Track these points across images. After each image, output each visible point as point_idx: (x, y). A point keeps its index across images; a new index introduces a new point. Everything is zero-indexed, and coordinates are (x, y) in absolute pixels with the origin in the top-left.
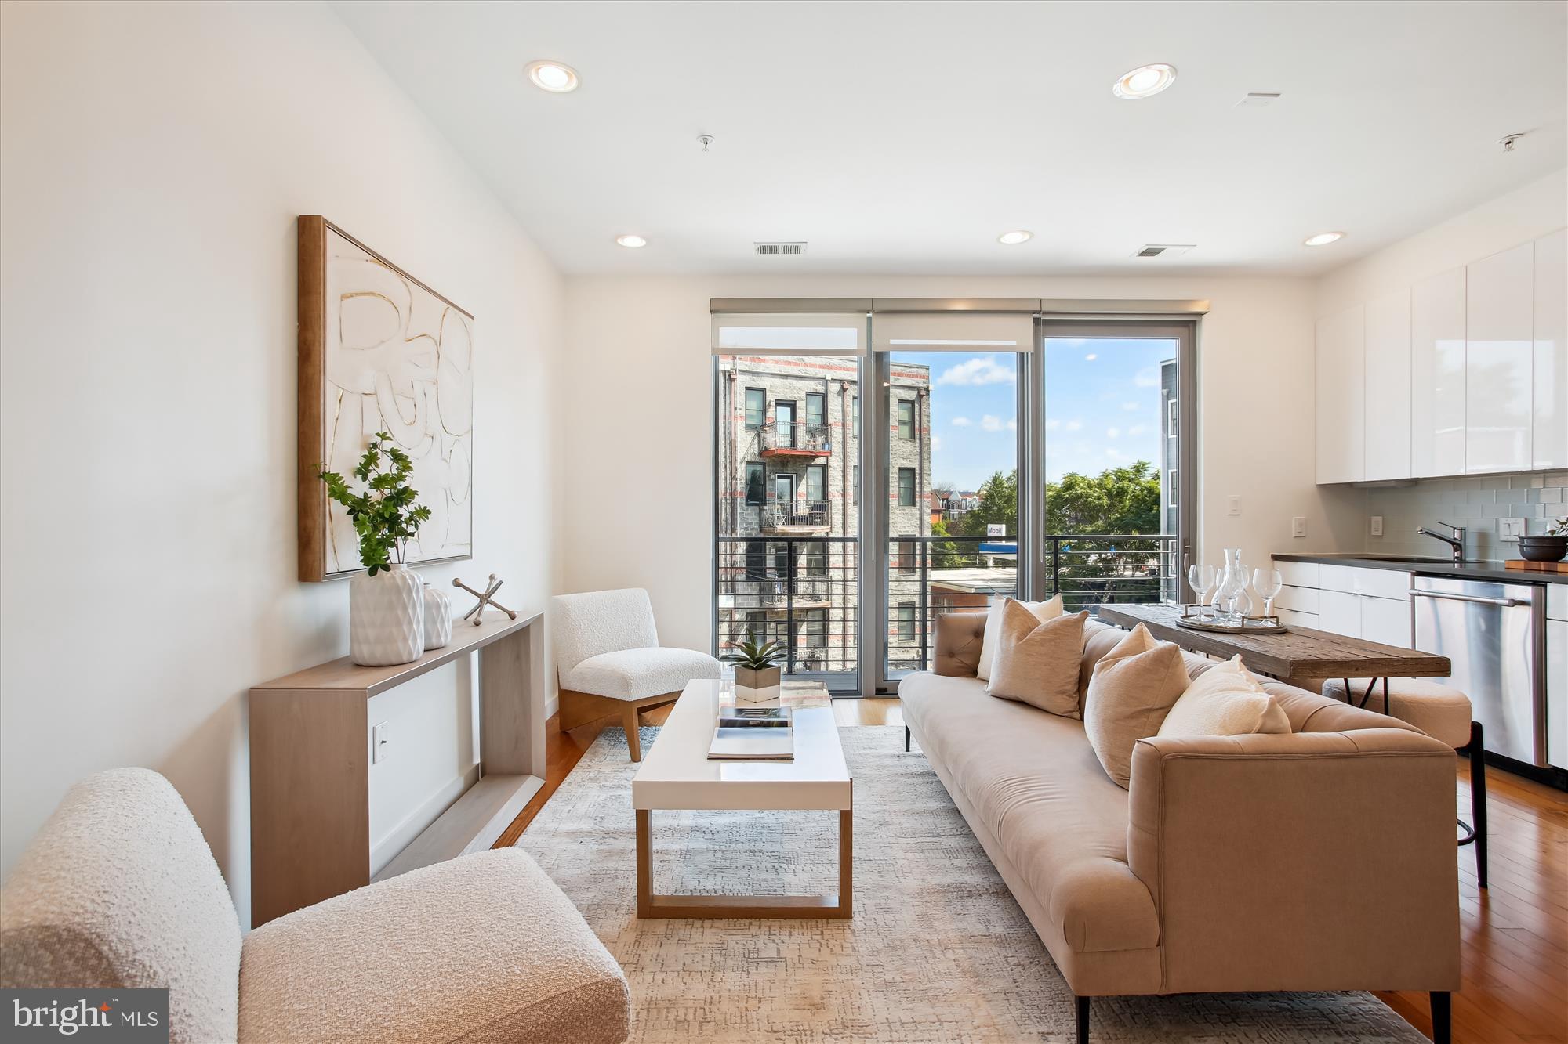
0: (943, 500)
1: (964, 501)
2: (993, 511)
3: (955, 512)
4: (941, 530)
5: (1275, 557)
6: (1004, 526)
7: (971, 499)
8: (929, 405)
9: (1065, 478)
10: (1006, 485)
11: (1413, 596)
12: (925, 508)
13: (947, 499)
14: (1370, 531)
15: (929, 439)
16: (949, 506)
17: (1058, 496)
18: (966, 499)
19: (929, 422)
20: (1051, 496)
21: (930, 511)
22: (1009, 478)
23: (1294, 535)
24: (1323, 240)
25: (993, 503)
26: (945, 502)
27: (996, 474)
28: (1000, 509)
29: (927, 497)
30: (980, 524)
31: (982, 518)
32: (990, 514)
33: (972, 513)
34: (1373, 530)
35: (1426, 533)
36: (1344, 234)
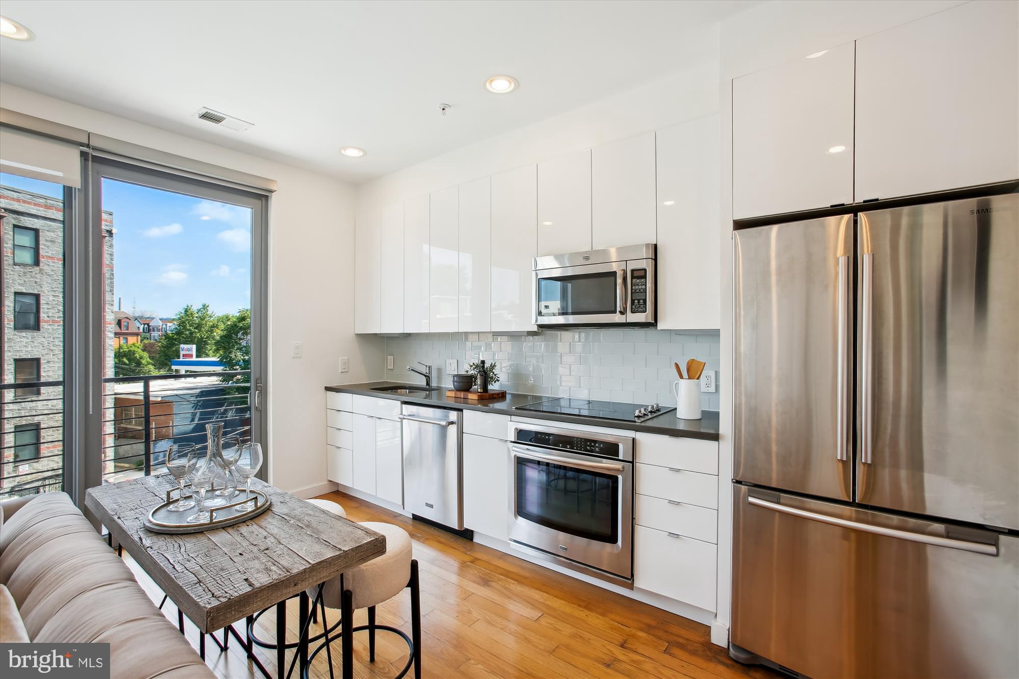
0: (144, 324)
1: (164, 326)
2: (186, 334)
3: (155, 334)
4: (136, 349)
5: (328, 389)
6: (194, 347)
7: (171, 324)
8: (111, 246)
9: (239, 312)
10: (197, 315)
11: (402, 419)
12: (107, 333)
13: (148, 324)
14: (387, 366)
15: (113, 274)
16: (149, 329)
17: (234, 326)
18: (166, 325)
19: (112, 259)
20: (228, 325)
21: (113, 335)
22: (199, 310)
23: (340, 371)
24: (352, 153)
25: (185, 327)
26: (146, 326)
27: (188, 307)
28: (191, 333)
29: (110, 324)
30: (174, 345)
31: (175, 340)
32: (183, 337)
33: (167, 337)
34: (388, 365)
35: (412, 370)
36: (365, 153)
